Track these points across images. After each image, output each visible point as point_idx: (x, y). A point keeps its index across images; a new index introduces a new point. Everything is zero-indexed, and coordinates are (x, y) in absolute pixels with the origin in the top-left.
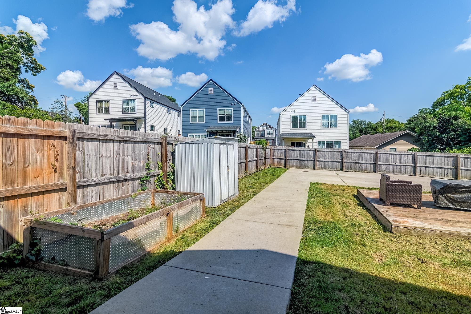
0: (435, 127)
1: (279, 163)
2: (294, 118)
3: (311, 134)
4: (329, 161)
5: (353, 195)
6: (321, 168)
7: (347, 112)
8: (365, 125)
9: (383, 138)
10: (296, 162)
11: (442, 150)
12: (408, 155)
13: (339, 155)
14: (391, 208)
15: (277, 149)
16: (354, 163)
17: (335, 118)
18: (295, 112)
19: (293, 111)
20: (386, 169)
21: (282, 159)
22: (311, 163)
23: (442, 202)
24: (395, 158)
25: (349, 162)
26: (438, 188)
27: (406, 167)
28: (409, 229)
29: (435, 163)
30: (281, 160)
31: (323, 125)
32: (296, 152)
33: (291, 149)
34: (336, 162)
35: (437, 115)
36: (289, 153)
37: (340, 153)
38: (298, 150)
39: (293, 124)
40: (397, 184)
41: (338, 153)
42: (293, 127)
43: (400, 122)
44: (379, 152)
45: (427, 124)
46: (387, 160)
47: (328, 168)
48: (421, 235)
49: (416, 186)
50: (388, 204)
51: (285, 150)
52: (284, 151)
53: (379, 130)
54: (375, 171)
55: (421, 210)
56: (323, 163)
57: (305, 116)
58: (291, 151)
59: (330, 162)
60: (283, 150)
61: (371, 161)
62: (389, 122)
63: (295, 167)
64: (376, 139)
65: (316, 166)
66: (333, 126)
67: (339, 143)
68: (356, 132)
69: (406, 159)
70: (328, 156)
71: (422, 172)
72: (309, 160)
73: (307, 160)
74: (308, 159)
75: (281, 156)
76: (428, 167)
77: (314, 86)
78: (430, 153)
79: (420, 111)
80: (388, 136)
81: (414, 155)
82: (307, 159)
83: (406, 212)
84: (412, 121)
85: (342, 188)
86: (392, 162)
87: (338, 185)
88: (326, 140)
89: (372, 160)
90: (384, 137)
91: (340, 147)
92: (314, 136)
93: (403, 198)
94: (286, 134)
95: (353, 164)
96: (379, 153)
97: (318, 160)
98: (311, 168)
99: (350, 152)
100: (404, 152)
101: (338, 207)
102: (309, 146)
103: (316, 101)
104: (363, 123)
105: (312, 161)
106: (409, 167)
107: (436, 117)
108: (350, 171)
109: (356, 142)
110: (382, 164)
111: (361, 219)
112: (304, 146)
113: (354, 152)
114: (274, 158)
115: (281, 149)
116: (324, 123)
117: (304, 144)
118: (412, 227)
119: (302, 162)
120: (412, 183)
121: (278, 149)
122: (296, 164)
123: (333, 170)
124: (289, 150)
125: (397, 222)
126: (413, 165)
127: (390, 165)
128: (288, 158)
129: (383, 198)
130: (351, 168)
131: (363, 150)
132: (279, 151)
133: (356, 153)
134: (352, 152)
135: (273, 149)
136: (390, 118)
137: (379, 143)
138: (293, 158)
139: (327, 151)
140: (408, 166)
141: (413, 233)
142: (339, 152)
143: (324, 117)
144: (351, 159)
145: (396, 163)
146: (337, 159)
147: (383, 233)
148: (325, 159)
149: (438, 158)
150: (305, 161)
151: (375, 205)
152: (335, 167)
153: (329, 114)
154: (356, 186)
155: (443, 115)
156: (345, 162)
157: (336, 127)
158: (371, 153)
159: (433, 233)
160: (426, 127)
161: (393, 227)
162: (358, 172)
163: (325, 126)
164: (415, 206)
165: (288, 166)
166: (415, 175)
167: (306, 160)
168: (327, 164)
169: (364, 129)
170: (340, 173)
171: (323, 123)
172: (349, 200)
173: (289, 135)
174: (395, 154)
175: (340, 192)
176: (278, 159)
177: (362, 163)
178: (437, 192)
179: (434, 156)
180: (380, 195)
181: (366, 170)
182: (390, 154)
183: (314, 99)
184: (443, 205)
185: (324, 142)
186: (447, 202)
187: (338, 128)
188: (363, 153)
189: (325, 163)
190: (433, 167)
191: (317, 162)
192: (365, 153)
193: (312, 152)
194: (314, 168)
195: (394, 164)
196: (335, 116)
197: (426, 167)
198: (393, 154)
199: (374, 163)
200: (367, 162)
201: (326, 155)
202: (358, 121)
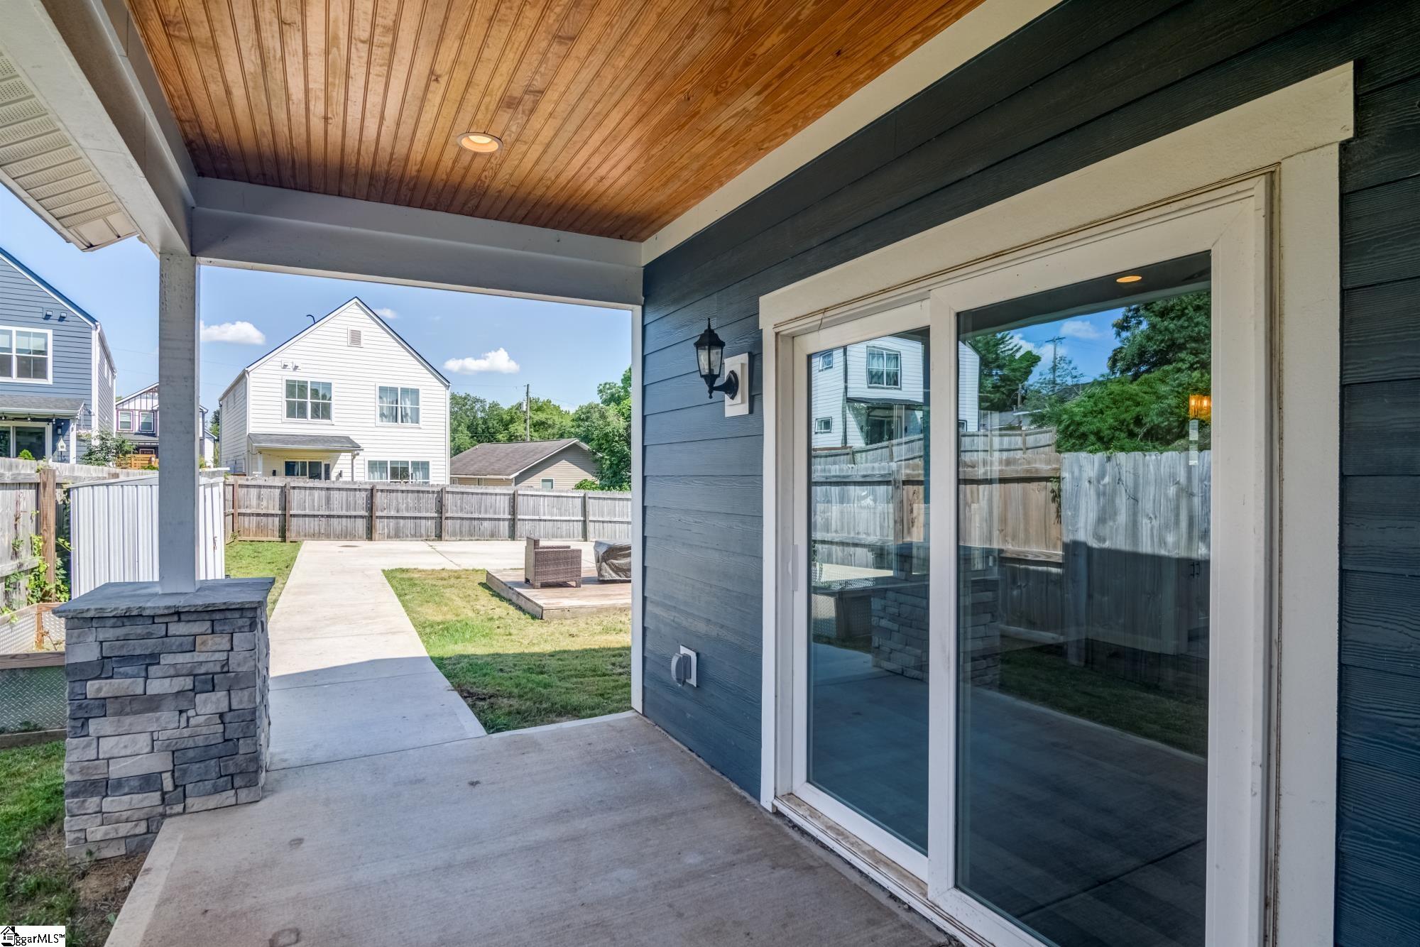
1: (261, 529)
2: (295, 389)
3: (348, 439)
4: (408, 518)
5: (479, 584)
6: (389, 537)
7: (446, 386)
8: (484, 411)
10: (316, 523)
12: (573, 497)
13: (432, 499)
14: (542, 591)
15: (254, 486)
16: (467, 519)
17: (414, 396)
18: (296, 368)
19: (290, 366)
21: (272, 515)
22: (361, 525)
23: (607, 573)
24: (551, 505)
25: (457, 518)
26: (604, 552)
27: (571, 524)
28: (563, 610)
29: (617, 513)
30: (270, 519)
31: (382, 415)
32: (316, 493)
33: (301, 484)
34: (425, 518)
35: (624, 410)
36: (295, 496)
37: (436, 495)
38: (321, 489)
39: (290, 406)
40: (551, 552)
41: (431, 495)
42: (291, 413)
43: (563, 408)
44: (519, 492)
45: (609, 429)
46: (535, 511)
47: (407, 536)
48: (576, 614)
49: (573, 551)
50: (538, 586)
51: (283, 489)
52: (278, 491)
53: (518, 428)
54: (512, 536)
55: (580, 589)
56: (392, 522)
57: (328, 386)
58: (303, 491)
59: (411, 518)
60: (275, 487)
61: (504, 513)
62: (540, 409)
63: (315, 536)
64: (511, 455)
65: (376, 531)
66: (409, 420)
67: (423, 467)
68: (460, 428)
69: (570, 506)
70: (404, 505)
72: (355, 517)
73: (350, 517)
74: (353, 513)
75: (271, 506)
76: (607, 522)
77: (356, 300)
79: (601, 387)
80: (537, 448)
81: (584, 497)
82: (348, 514)
83: (562, 592)
84: (583, 420)
85: (456, 574)
86: (544, 515)
87: (443, 569)
88: (385, 457)
89: (507, 510)
90: (528, 453)
91: (426, 476)
92: (358, 446)
93: (557, 573)
94: (269, 437)
95: (466, 523)
96: (520, 495)
97: (379, 514)
98: (360, 538)
99: (458, 493)
100: (567, 492)
101: (459, 602)
102: (340, 475)
103: (362, 344)
104: (478, 406)
105: (362, 517)
106: (575, 523)
107: (623, 414)
108: (458, 538)
109: (464, 461)
110: (525, 520)
111: (499, 612)
112: (328, 477)
113: (468, 493)
114: (244, 515)
115: (270, 487)
116: (385, 409)
117: (328, 467)
118: (567, 608)
119: (335, 521)
121: (260, 487)
122: (317, 528)
123: (420, 539)
124: (294, 488)
125: (549, 604)
126: (582, 519)
127: (541, 520)
128: (292, 512)
129: (532, 578)
130: (461, 532)
132: (263, 491)
133: (472, 494)
134: (463, 493)
135: (241, 486)
136: (542, 398)
137: (517, 467)
138: (307, 512)
139: (403, 491)
140: (573, 521)
141: (568, 615)
142: (433, 492)
143: (384, 392)
144: (462, 510)
146: (427, 511)
147: (532, 621)
148: (398, 511)
149: (621, 502)
150: (344, 520)
151: (518, 590)
152: (423, 531)
153: (399, 385)
154: (481, 568)
156: (447, 518)
157: (417, 422)
158: (504, 494)
159: (589, 610)
160: (606, 435)
161: (544, 612)
162: (478, 540)
163: (386, 417)
164: (573, 584)
165: (293, 535)
166: (586, 540)
167: (347, 517)
168: (404, 525)
169: (480, 422)
170: (440, 546)
171: (381, 408)
172: (474, 591)
173: (278, 441)
174: (551, 496)
175: (453, 581)
176: (258, 515)
177: (485, 519)
178: (601, 559)
179: (615, 499)
180: (525, 575)
181: (493, 536)
182: (541, 496)
183: (355, 338)
184: (607, 577)
185: (386, 463)
186: (611, 572)
187: (421, 426)
188: (487, 494)
189: (397, 523)
190: (615, 522)
191: (378, 520)
192: (491, 494)
193: (364, 494)
194: (370, 536)
195: (549, 518)
196: (413, 394)
197: (603, 522)
198: (548, 496)
199: (510, 517)
200: (496, 516)
201: (401, 501)
202: (465, 398)
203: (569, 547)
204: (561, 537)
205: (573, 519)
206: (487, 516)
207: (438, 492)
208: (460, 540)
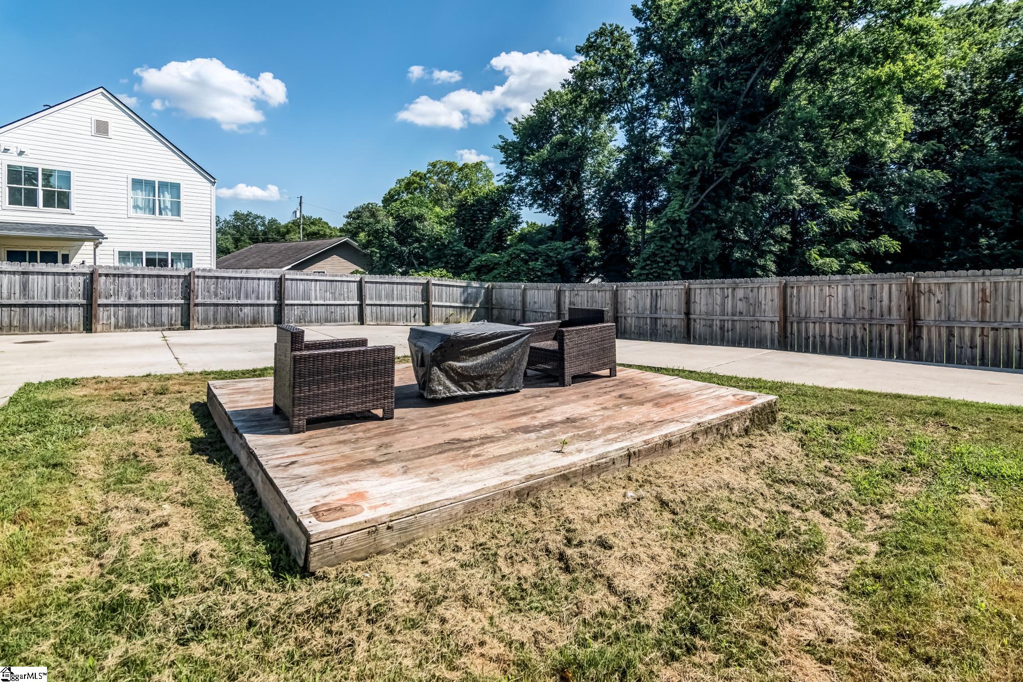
0: (391, 233)
2: (20, 175)
3: (92, 229)
4: (144, 305)
5: (192, 406)
6: (117, 327)
7: (211, 182)
8: (264, 225)
9: (299, 250)
10: (6, 313)
11: (404, 274)
12: (348, 281)
13: (177, 285)
14: (310, 437)
16: (223, 305)
17: (175, 190)
18: (21, 153)
19: (13, 151)
20: (304, 316)
22: (76, 315)
23: (440, 384)
24: (323, 289)
25: (210, 305)
26: (429, 348)
27: (346, 308)
28: (373, 529)
29: (395, 296)
31: (136, 207)
34: (167, 305)
37: (181, 280)
38: (13, 273)
39: (14, 192)
40: (327, 354)
41: (175, 280)
42: (15, 200)
44: (287, 277)
45: (379, 226)
46: (306, 296)
47: (143, 325)
48: (411, 537)
49: (378, 350)
50: (299, 427)
53: (293, 237)
54: (278, 322)
55: (395, 422)
56: (122, 312)
57: (66, 177)
59: (148, 305)
61: (269, 298)
62: (313, 223)
64: (284, 252)
65: (97, 321)
66: (169, 213)
67: (187, 258)
69: (346, 290)
70: (140, 290)
71: (374, 316)
72: (67, 305)
73: (60, 305)
74: (65, 301)
76: (385, 305)
77: (102, 90)
78: (387, 278)
80: (310, 247)
81: (361, 282)
82: (56, 302)
83: (357, 440)
84: (354, 219)
86: (316, 299)
88: (145, 247)
89: (272, 295)
90: (303, 249)
91: (190, 265)
92: (102, 236)
93: (344, 395)
95: (221, 309)
96: (287, 279)
97: (102, 301)
98: (75, 330)
99: (210, 277)
100: (342, 277)
103: (110, 135)
104: (258, 221)
105: (77, 305)
106: (350, 307)
107: (392, 215)
108: (212, 326)
109: (238, 259)
110: (294, 305)
113: (223, 278)
116: (139, 201)
117: (65, 257)
118: (384, 520)
119: (36, 311)
120: (366, 345)
122: (6, 320)
123: (160, 328)
125: (328, 511)
126: (358, 303)
127: (312, 305)
129: (286, 404)
130: (215, 320)
131: (247, 272)
133: (230, 278)
134: (217, 278)
136: (315, 216)
137: (290, 261)
139: (137, 276)
140: (349, 305)
141: (387, 539)
142: (179, 277)
143: (137, 184)
144: (216, 295)
145: (325, 300)
146: (170, 297)
148: (130, 298)
149: (399, 286)
150: (50, 309)
152: (165, 319)
153: (157, 178)
155: (401, 212)
156: (196, 305)
157: (179, 215)
158: (269, 279)
160: (377, 231)
161: (315, 548)
162: (236, 327)
163: (141, 209)
164: (379, 412)
166: (362, 324)
167: (54, 305)
168: (138, 314)
169: (261, 233)
171: (135, 200)
174: (323, 280)
177: (246, 305)
178: (427, 360)
179: (393, 283)
180: (275, 397)
181: (255, 322)
182: (312, 280)
183: (102, 128)
184: (443, 393)
185: (141, 253)
186: (448, 383)
187: (182, 218)
188: (247, 278)
189: (129, 312)
190: (393, 305)
191: (101, 309)
192: (253, 279)
193: (81, 279)
194: (88, 327)
195: (322, 302)
196: (174, 188)
197: (381, 305)
198: (320, 280)
199: (275, 302)
200: (259, 302)
201: (135, 287)
202: (247, 215)
203: (363, 342)
204: (336, 321)
205: (348, 303)
206: (249, 302)
207: (185, 277)
208: (214, 328)
